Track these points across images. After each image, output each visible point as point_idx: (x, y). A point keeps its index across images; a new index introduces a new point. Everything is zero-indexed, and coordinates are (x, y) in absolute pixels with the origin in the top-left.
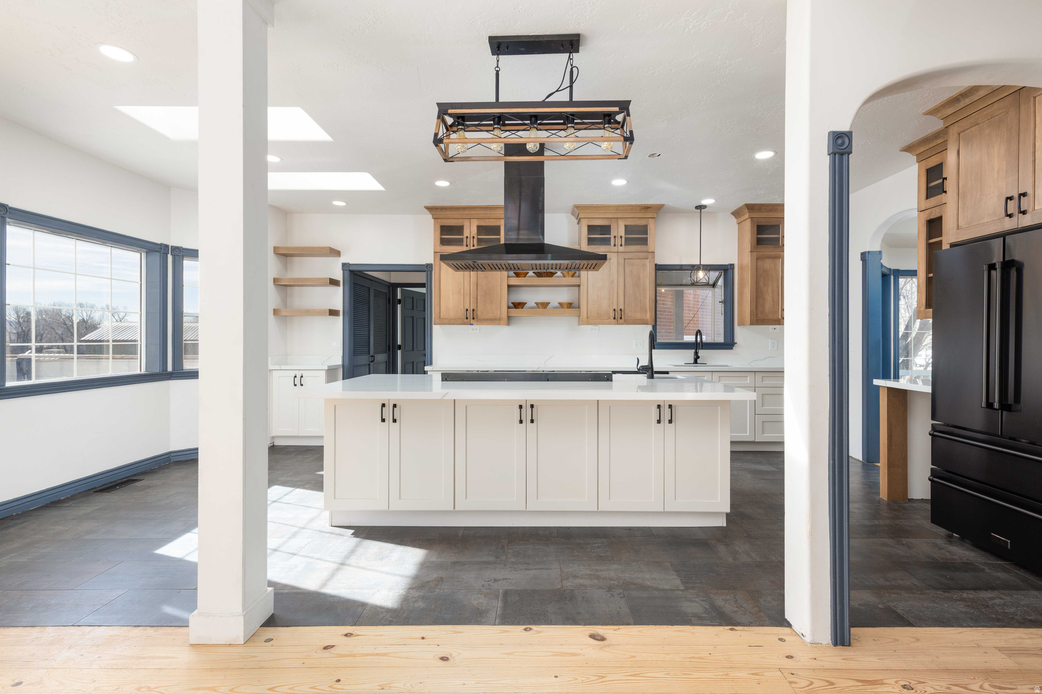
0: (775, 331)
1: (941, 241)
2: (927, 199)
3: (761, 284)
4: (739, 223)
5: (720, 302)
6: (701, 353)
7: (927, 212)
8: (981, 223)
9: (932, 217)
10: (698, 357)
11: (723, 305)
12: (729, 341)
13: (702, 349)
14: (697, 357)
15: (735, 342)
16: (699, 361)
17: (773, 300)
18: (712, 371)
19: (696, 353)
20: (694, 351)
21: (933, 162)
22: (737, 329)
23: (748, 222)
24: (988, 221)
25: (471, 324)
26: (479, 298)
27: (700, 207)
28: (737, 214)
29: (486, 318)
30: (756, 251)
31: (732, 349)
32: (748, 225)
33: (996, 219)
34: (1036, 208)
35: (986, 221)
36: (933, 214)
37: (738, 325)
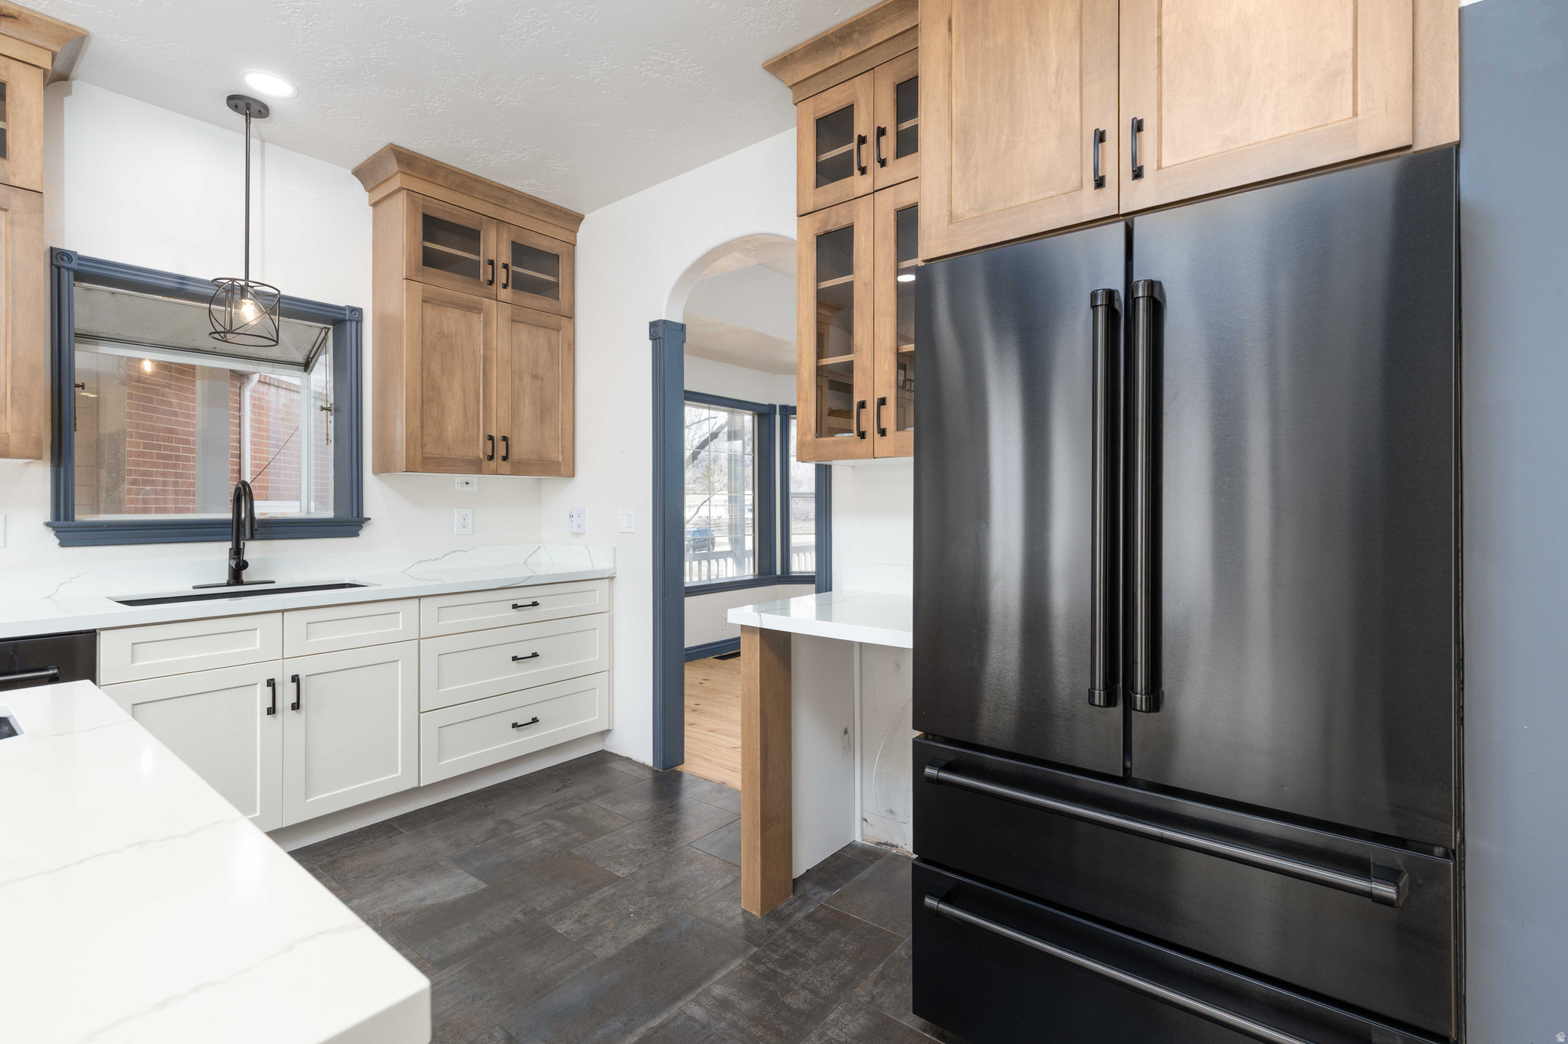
0: (467, 488)
1: (852, 283)
2: (817, 187)
3: (436, 367)
4: (375, 205)
5: (323, 409)
6: (253, 550)
7: (820, 215)
8: (1013, 204)
9: (830, 227)
10: (245, 565)
11: (332, 418)
12: (346, 515)
13: (252, 538)
14: (238, 568)
15: (366, 515)
16: (246, 575)
17: (465, 409)
18: (283, 611)
19: (237, 552)
20: (229, 545)
21: (831, 102)
22: (372, 484)
23: (400, 203)
24: (1033, 199)
27: (248, 107)
28: (366, 174)
30: (420, 279)
31: (357, 535)
32: (399, 207)
33: (1054, 193)
34: (1165, 163)
35: (1026, 200)
36: (834, 220)
37: (374, 473)
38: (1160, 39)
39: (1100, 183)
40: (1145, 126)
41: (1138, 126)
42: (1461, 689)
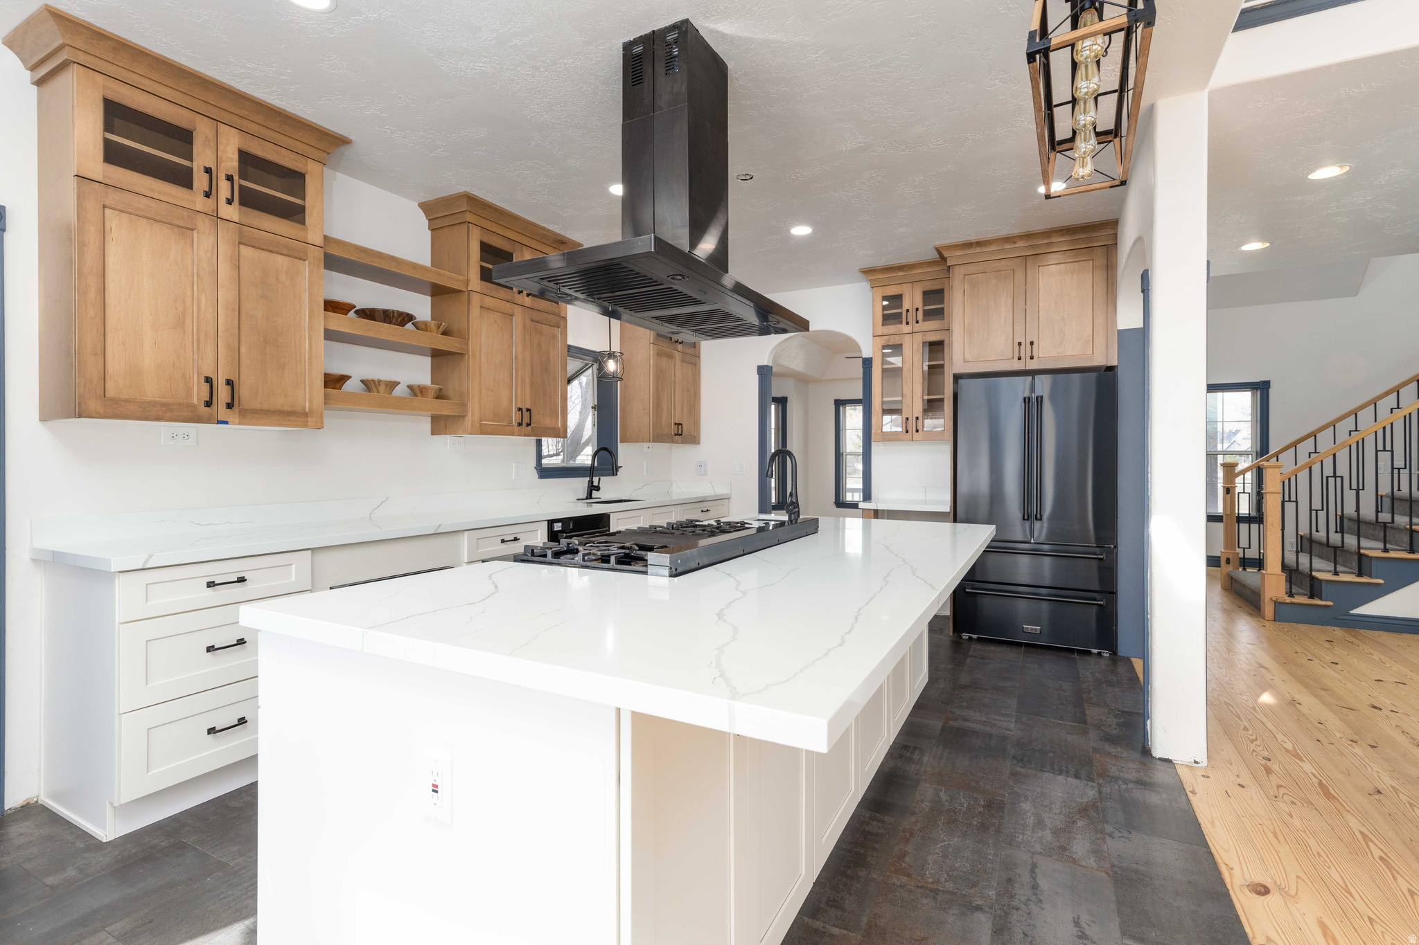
1: (902, 368)
2: (883, 325)
7: (885, 337)
9: (890, 343)
11: (596, 413)
14: (592, 488)
21: (892, 291)
25: (219, 422)
26: (243, 349)
29: (266, 407)
31: (618, 474)
38: (1039, 318)
39: (1020, 359)
40: (1034, 343)
41: (1032, 343)
42: (1117, 510)
